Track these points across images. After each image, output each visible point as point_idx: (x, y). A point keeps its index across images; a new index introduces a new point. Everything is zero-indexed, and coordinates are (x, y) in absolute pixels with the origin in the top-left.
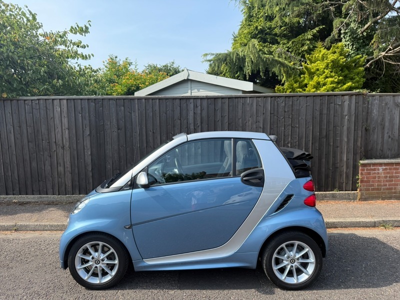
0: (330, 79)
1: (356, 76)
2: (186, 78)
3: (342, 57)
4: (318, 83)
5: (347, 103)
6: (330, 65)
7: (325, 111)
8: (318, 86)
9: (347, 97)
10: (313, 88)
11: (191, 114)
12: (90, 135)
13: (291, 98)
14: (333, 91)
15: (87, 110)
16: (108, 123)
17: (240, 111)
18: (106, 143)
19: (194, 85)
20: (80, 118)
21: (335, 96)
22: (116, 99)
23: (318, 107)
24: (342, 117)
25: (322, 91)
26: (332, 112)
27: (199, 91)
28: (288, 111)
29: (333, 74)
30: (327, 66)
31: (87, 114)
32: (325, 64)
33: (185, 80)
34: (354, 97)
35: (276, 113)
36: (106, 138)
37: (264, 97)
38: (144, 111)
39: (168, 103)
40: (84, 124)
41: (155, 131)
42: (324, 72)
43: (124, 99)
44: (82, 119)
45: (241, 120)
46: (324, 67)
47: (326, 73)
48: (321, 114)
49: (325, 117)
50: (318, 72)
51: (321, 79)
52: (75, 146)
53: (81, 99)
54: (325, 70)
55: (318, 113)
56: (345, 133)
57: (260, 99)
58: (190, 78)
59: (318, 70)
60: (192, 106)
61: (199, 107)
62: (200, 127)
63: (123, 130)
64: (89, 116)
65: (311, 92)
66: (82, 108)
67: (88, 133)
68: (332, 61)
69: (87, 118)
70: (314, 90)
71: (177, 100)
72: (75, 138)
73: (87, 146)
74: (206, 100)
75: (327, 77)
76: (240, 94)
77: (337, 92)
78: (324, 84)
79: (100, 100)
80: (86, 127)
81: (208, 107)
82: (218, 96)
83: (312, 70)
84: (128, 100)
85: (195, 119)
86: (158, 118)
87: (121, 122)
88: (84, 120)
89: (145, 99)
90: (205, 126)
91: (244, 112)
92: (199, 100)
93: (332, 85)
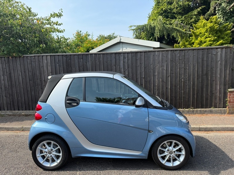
0: (209, 39)
1: (226, 36)
2: (119, 41)
3: (216, 25)
4: (201, 42)
5: (219, 54)
6: (208, 30)
7: (205, 59)
8: (201, 43)
9: (219, 50)
10: (198, 45)
11: (122, 62)
13: (184, 51)
14: (210, 46)
15: (62, 62)
16: (74, 69)
17: (152, 60)
19: (124, 45)
20: (58, 66)
21: (212, 49)
22: (78, 55)
23: (201, 56)
24: (217, 62)
25: (203, 46)
26: (210, 59)
27: (126, 48)
28: (182, 59)
29: (210, 35)
30: (207, 31)
31: (62, 64)
32: (205, 30)
33: (118, 42)
34: (224, 49)
35: (174, 61)
37: (167, 51)
38: (94, 61)
39: (108, 56)
40: (60, 69)
42: (205, 35)
43: (82, 55)
45: (152, 65)
46: (204, 31)
47: (206, 35)
48: (203, 60)
49: (205, 63)
50: (201, 35)
51: (203, 39)
53: (58, 55)
54: (206, 33)
55: (200, 60)
56: (219, 72)
57: (164, 52)
58: (121, 41)
59: (201, 33)
60: (122, 58)
61: (127, 58)
62: (127, 70)
65: (196, 47)
66: (59, 61)
68: (210, 28)
69: (62, 66)
71: (113, 54)
74: (131, 54)
75: (207, 38)
76: (152, 49)
77: (213, 46)
78: (205, 42)
79: (69, 56)
80: (61, 72)
81: (132, 58)
82: (138, 51)
83: (197, 34)
84: (85, 55)
85: (124, 65)
86: (102, 65)
87: (81, 68)
88: (60, 67)
89: (95, 54)
90: (130, 70)
91: (154, 60)
92: (127, 54)
93: (210, 42)
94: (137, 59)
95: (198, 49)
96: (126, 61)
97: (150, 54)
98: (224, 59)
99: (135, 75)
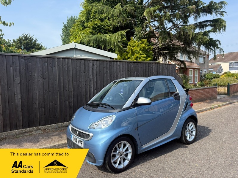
0: (142, 56)
1: (150, 55)
2: (74, 48)
3: (147, 46)
4: (137, 57)
5: (154, 67)
7: (147, 70)
8: (137, 58)
9: (154, 64)
11: (91, 69)
12: (20, 83)
13: (135, 63)
15: (18, 64)
16: (35, 75)
17: (115, 69)
18: (33, 89)
20: (12, 70)
21: (150, 63)
24: (153, 73)
25: (140, 60)
26: (149, 71)
27: (81, 56)
28: (134, 70)
29: (143, 53)
30: (140, 49)
31: (18, 67)
32: (139, 48)
35: (130, 71)
36: (33, 85)
37: (125, 62)
38: (62, 66)
39: (77, 62)
40: (15, 74)
41: (69, 80)
42: (139, 52)
43: (47, 58)
44: (13, 72)
45: (115, 73)
46: (139, 49)
48: (146, 71)
49: (147, 72)
50: (136, 52)
51: (138, 55)
52: (6, 92)
53: (13, 56)
59: (136, 51)
60: (91, 64)
61: (95, 66)
62: (96, 77)
63: (47, 79)
64: (20, 69)
66: (13, 63)
67: (19, 82)
68: (143, 47)
69: (18, 71)
70: (136, 60)
72: (6, 86)
73: (17, 92)
77: (146, 61)
78: (140, 58)
79: (29, 58)
80: (16, 78)
83: (133, 51)
84: (50, 59)
85: (93, 72)
86: (71, 71)
87: (46, 73)
88: (14, 72)
89: (62, 58)
90: (98, 77)
91: (117, 69)
92: (95, 61)
93: (144, 58)
94: (104, 67)
95: (143, 63)
96: (95, 68)
97: (113, 64)
98: (156, 71)
99: (102, 82)
